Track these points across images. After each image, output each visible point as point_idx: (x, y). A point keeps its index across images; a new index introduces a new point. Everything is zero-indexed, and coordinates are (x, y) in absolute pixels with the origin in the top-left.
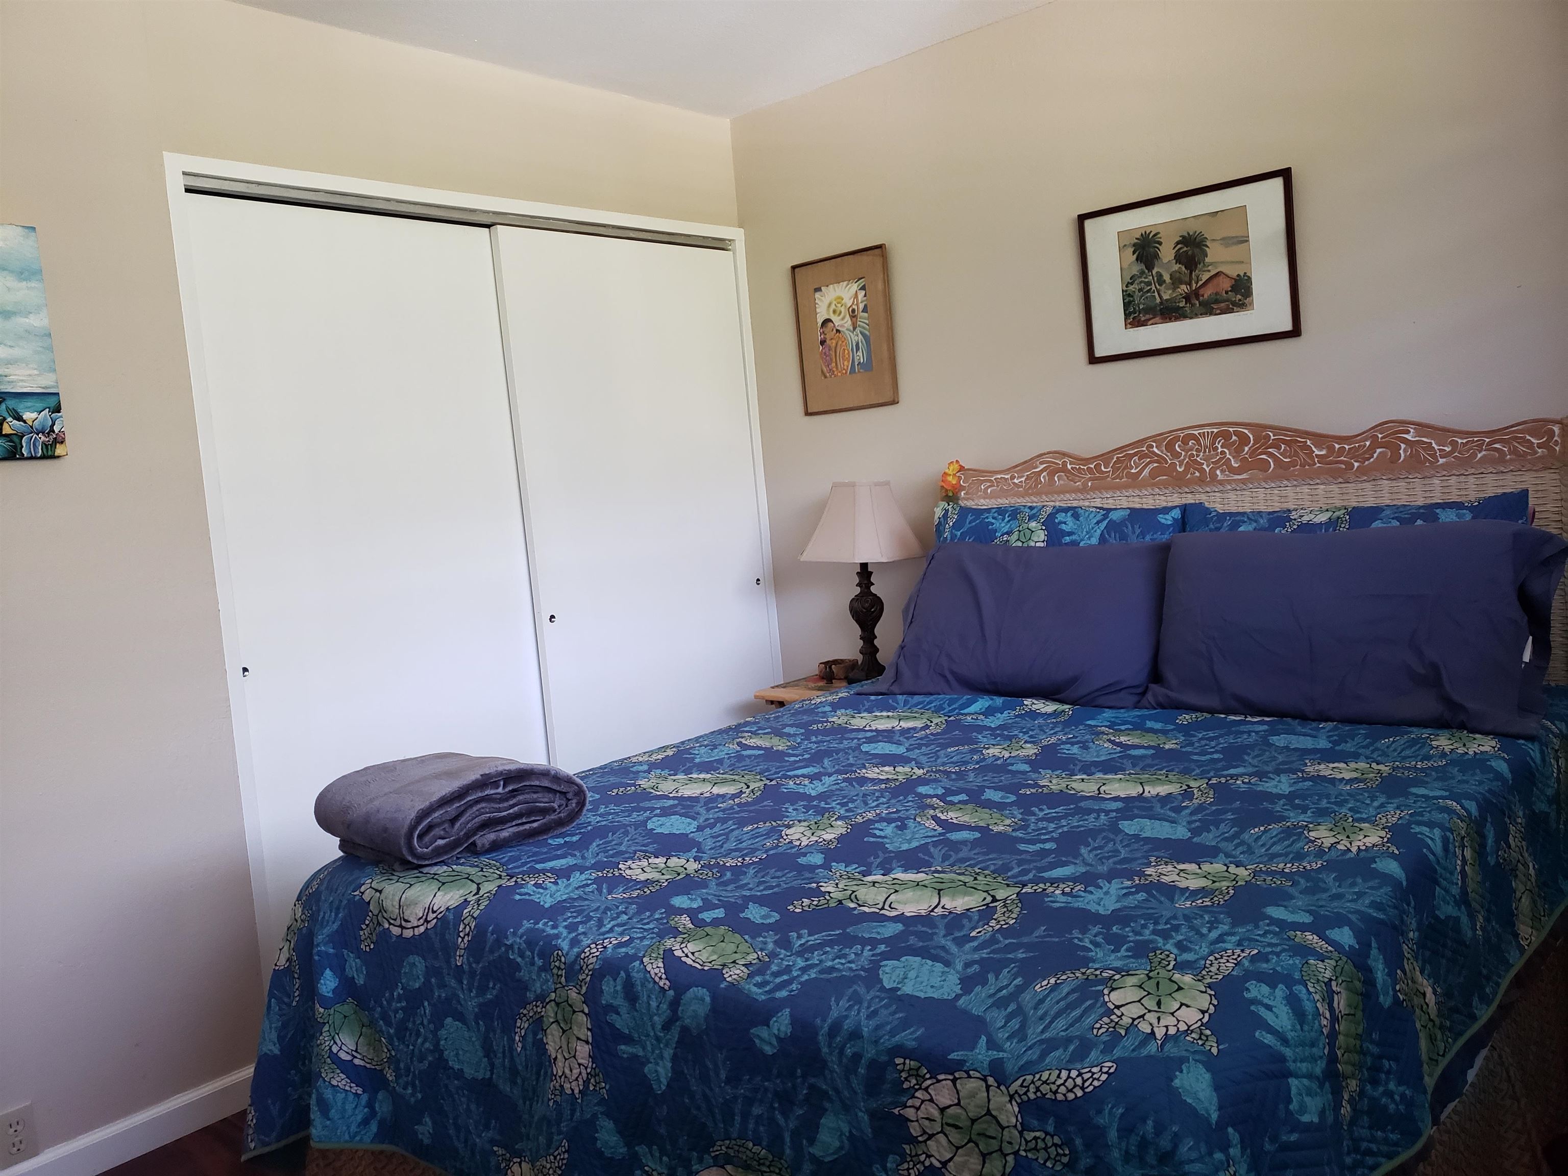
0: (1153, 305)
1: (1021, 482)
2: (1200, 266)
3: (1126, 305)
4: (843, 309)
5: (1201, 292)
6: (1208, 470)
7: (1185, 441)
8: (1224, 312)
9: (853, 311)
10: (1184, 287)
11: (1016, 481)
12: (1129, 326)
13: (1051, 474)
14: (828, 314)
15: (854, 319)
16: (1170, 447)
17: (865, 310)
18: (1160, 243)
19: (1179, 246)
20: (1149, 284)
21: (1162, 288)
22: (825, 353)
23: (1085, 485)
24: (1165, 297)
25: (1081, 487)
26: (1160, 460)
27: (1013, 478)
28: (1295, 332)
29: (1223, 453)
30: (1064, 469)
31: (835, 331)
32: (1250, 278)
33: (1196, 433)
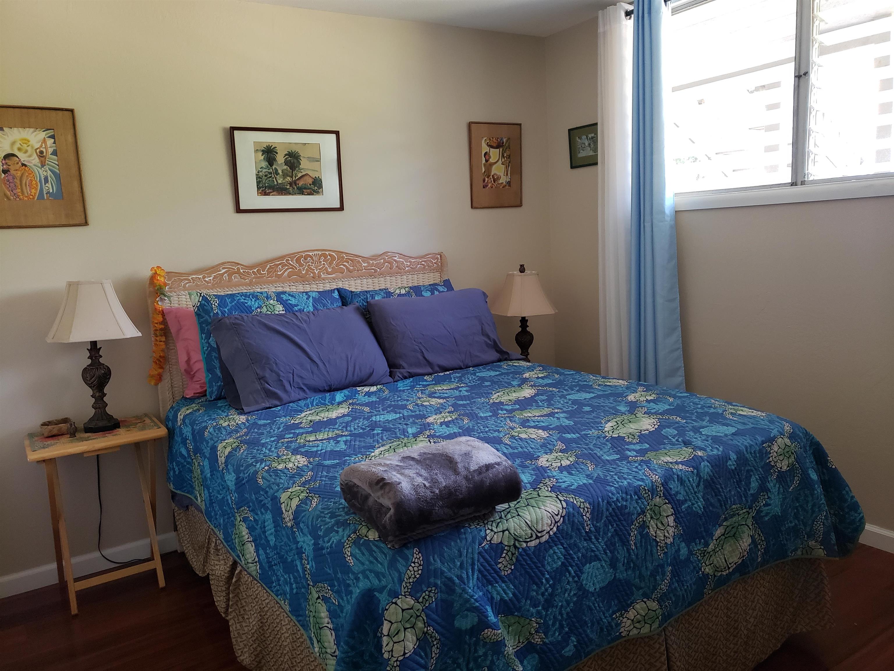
0: (273, 185)
1: (210, 280)
2: (297, 169)
3: (258, 183)
4: (29, 149)
5: (297, 182)
6: (317, 272)
7: (306, 259)
8: (309, 194)
9: (42, 152)
10: (289, 178)
11: (207, 279)
12: (259, 194)
13: (230, 276)
14: (12, 149)
15: (43, 159)
16: (298, 260)
17: (55, 153)
18: (277, 153)
19: (287, 156)
20: (271, 173)
21: (278, 177)
22: (8, 181)
23: (251, 282)
24: (280, 182)
25: (248, 282)
26: (293, 267)
27: (204, 277)
28: (341, 208)
29: (324, 264)
30: (238, 272)
31: (20, 164)
32: (321, 180)
33: (311, 254)
